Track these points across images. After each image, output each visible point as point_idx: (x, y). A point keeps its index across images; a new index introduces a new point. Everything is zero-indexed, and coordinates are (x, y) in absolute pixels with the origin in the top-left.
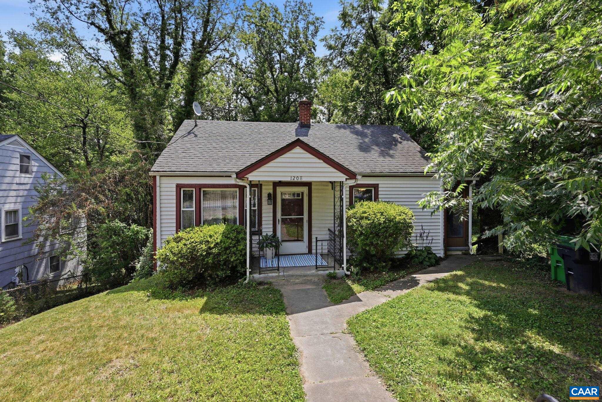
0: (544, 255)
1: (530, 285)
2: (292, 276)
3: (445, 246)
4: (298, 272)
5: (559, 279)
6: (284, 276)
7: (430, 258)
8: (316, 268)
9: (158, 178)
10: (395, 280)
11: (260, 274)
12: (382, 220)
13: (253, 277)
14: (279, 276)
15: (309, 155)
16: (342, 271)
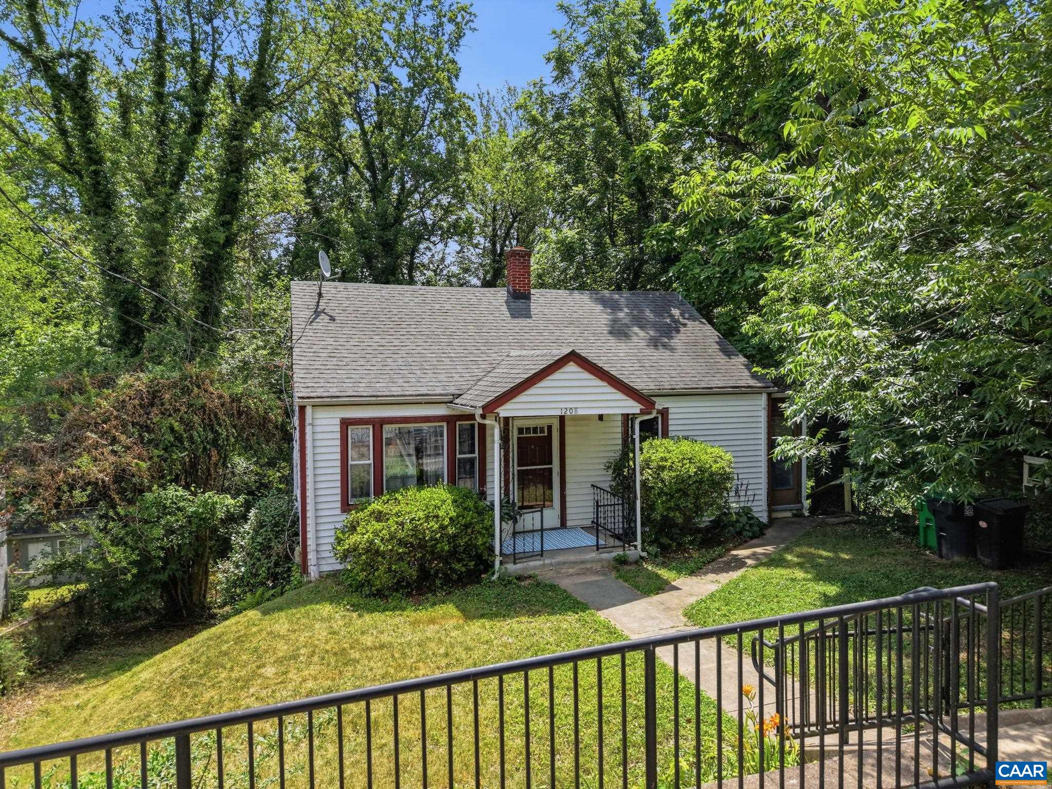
0: (910, 511)
1: (894, 554)
2: (564, 563)
3: (769, 505)
4: (572, 557)
5: (929, 544)
6: (551, 564)
7: (751, 526)
8: (598, 549)
9: (309, 410)
10: (713, 560)
11: (515, 563)
12: (693, 470)
13: (506, 568)
14: (544, 565)
15: (587, 375)
16: (635, 551)
